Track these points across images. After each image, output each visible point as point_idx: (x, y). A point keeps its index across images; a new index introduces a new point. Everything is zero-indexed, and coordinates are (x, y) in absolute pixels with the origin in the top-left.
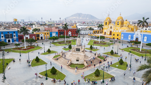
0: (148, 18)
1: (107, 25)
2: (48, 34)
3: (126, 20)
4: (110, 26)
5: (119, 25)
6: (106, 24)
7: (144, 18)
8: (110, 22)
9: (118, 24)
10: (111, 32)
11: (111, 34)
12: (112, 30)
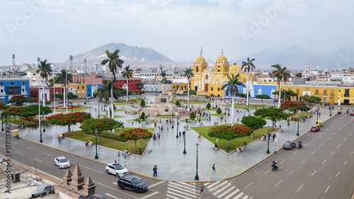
0: (254, 60)
1: (200, 72)
2: (83, 88)
3: (235, 64)
4: (204, 74)
5: (221, 72)
6: (197, 71)
7: (248, 59)
8: (205, 67)
9: (219, 71)
10: (206, 86)
11: (206, 89)
12: (208, 81)
